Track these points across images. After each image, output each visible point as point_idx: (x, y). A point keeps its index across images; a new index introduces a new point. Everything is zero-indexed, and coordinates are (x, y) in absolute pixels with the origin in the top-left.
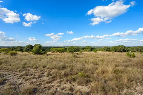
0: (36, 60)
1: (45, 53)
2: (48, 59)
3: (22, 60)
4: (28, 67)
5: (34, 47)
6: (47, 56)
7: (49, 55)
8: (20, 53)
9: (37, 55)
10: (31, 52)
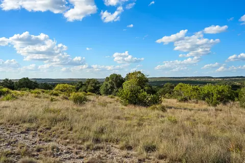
0: (128, 122)
1: (156, 101)
2: (165, 125)
3: (95, 118)
4: (106, 141)
5: (126, 82)
6: (161, 113)
7: (168, 110)
8: (92, 97)
9: (132, 107)
10: (117, 97)
